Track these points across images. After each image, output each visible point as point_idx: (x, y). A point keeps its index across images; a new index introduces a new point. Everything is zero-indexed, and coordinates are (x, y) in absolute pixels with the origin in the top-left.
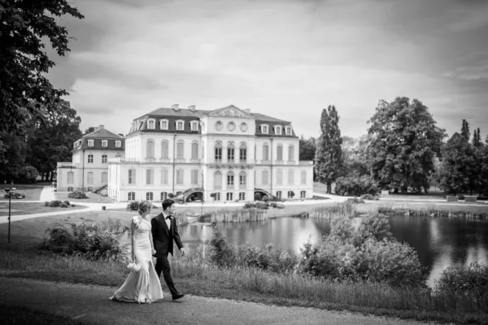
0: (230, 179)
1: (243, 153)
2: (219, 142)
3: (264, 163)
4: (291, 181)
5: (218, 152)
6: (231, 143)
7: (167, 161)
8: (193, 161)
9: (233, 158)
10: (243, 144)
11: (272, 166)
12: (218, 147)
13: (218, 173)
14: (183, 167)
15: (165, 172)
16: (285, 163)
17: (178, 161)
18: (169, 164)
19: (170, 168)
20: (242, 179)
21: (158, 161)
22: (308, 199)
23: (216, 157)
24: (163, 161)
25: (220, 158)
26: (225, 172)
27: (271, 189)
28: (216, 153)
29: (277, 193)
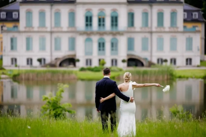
0: (101, 46)
1: (115, 20)
2: (89, 11)
3: (144, 30)
4: (173, 48)
5: (89, 20)
6: (102, 11)
7: (44, 29)
8: (70, 29)
9: (104, 25)
10: (114, 11)
11: (151, 33)
12: (89, 15)
13: (89, 40)
14: (60, 35)
15: (43, 40)
16: (167, 29)
17: (55, 30)
18: (46, 32)
19: (48, 37)
20: (114, 45)
21: (36, 29)
22: (194, 66)
23: (87, 25)
24: (41, 29)
25: (91, 25)
26: (95, 39)
27: (151, 56)
28: (87, 20)
29: (158, 60)
